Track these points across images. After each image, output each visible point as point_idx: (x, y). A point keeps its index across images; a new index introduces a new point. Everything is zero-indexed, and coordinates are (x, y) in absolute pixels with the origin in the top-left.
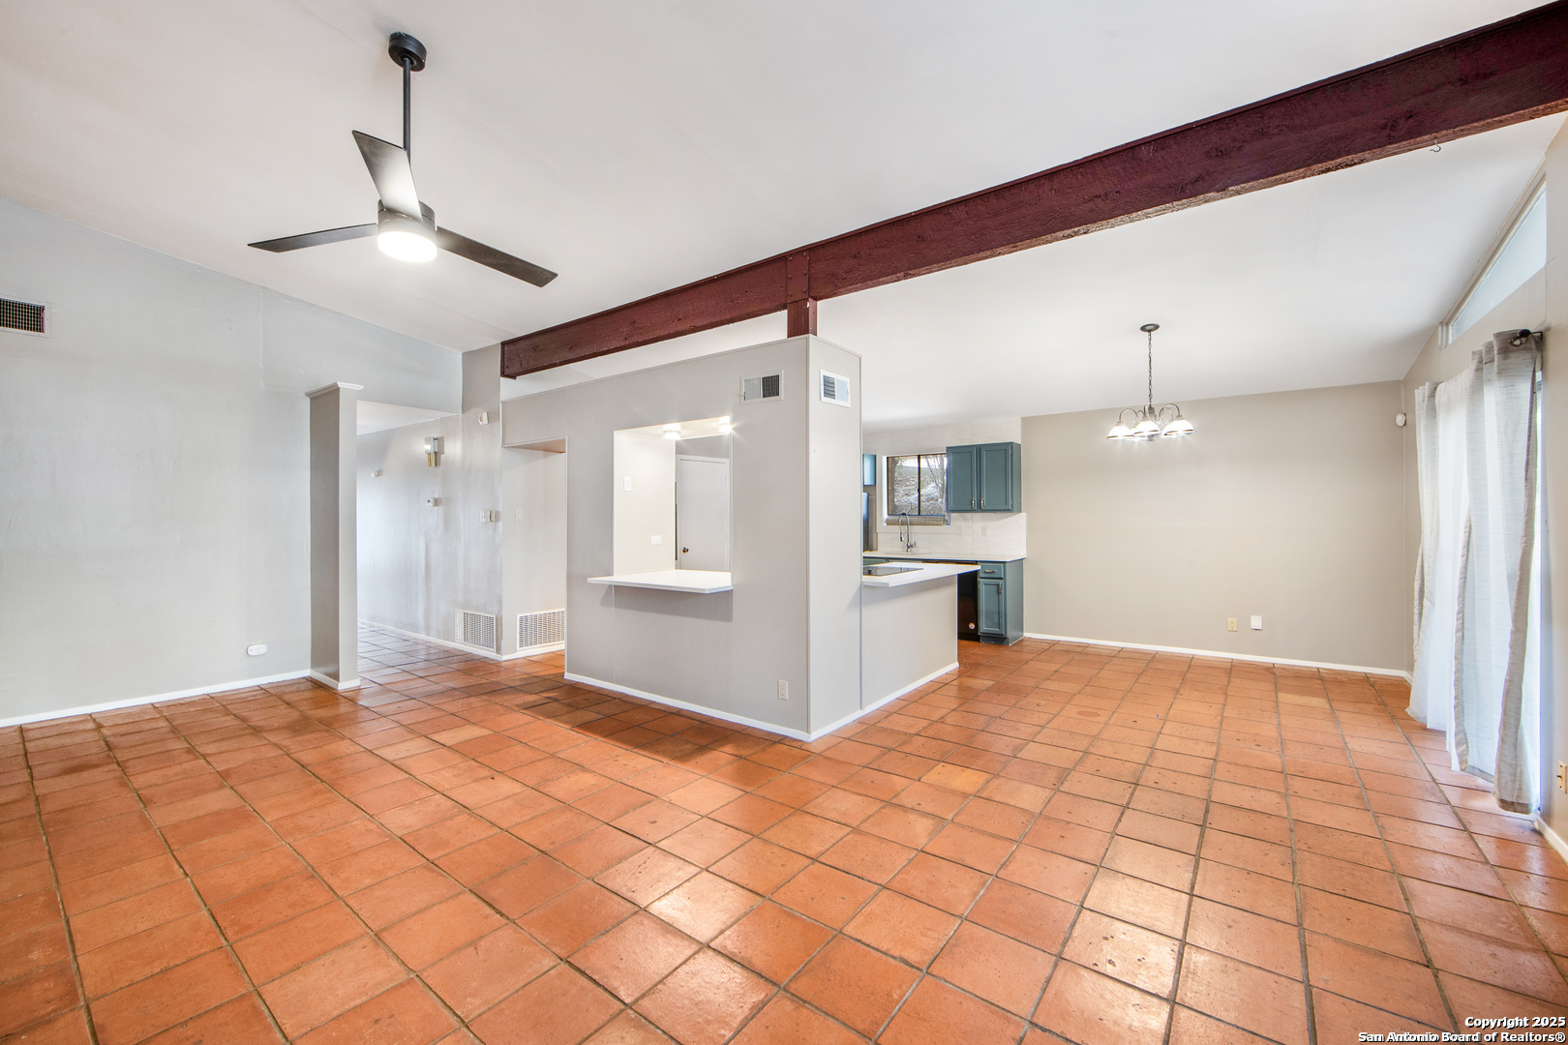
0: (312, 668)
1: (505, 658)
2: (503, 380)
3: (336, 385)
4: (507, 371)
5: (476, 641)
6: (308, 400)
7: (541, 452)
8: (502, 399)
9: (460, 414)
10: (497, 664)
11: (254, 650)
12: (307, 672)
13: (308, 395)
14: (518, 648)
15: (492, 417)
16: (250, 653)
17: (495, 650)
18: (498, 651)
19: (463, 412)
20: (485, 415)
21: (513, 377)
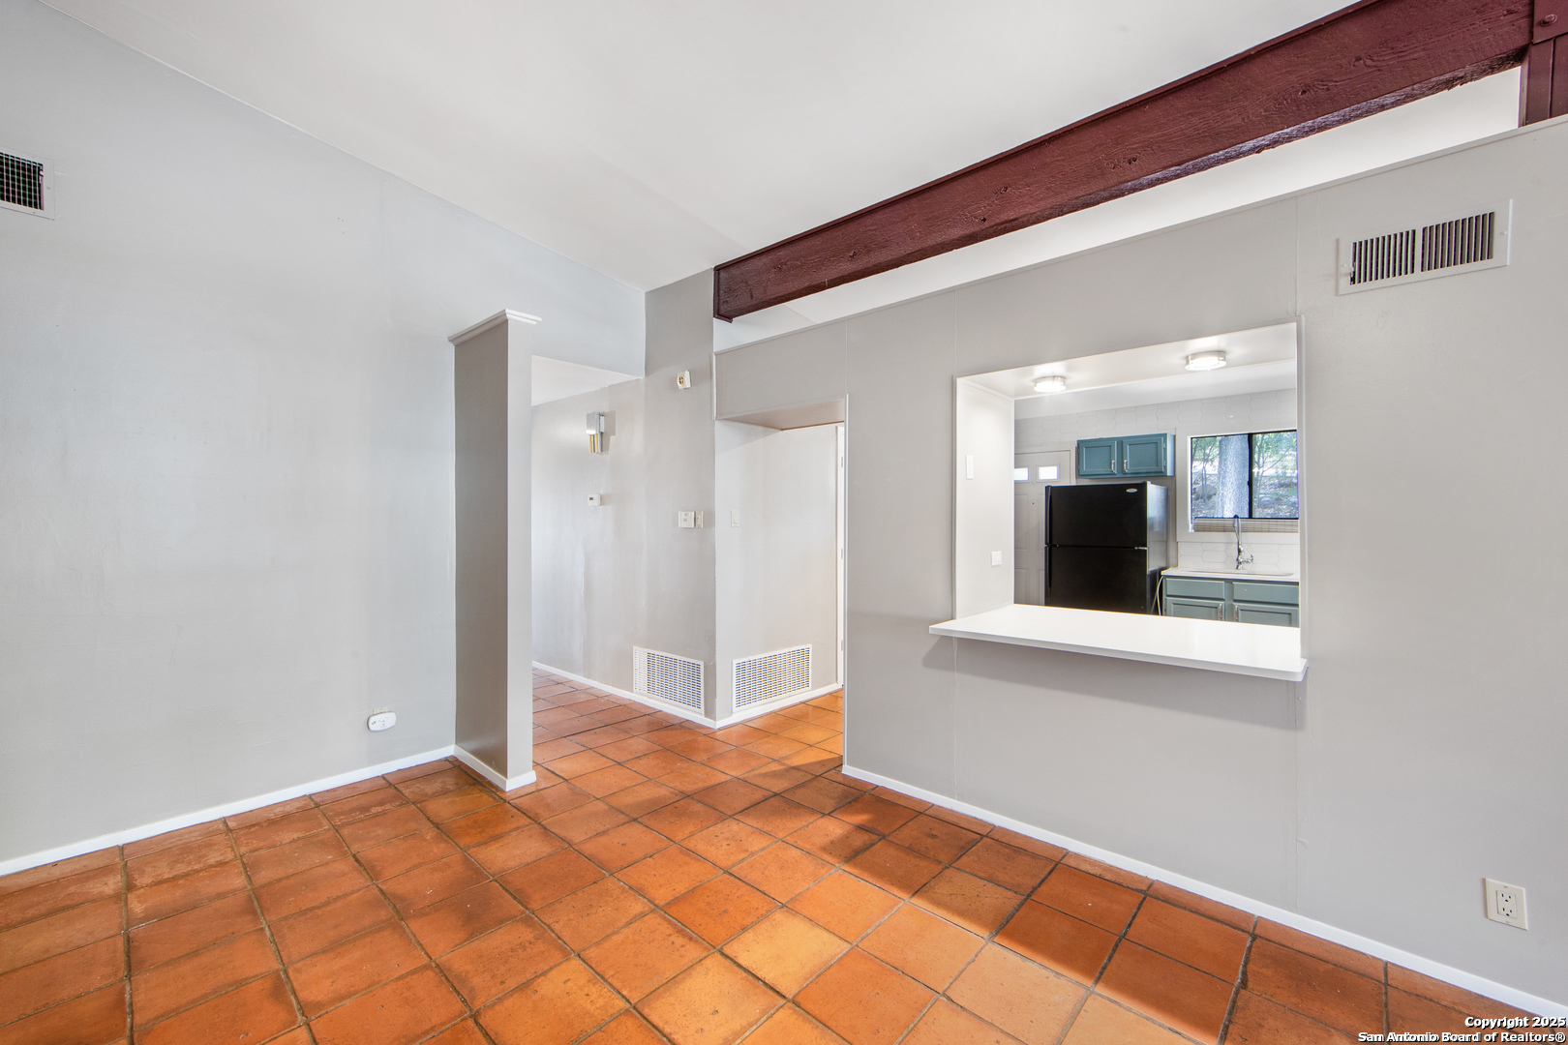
0: (456, 743)
1: (719, 724)
2: (718, 324)
3: (503, 314)
4: (724, 308)
5: (668, 694)
6: (452, 348)
7: (760, 428)
8: (715, 350)
9: (642, 377)
10: (709, 734)
11: (379, 722)
12: (450, 750)
13: (452, 340)
14: (735, 709)
15: (700, 376)
16: (372, 727)
17: (702, 710)
18: (710, 712)
19: (646, 375)
20: (687, 374)
21: (728, 318)
